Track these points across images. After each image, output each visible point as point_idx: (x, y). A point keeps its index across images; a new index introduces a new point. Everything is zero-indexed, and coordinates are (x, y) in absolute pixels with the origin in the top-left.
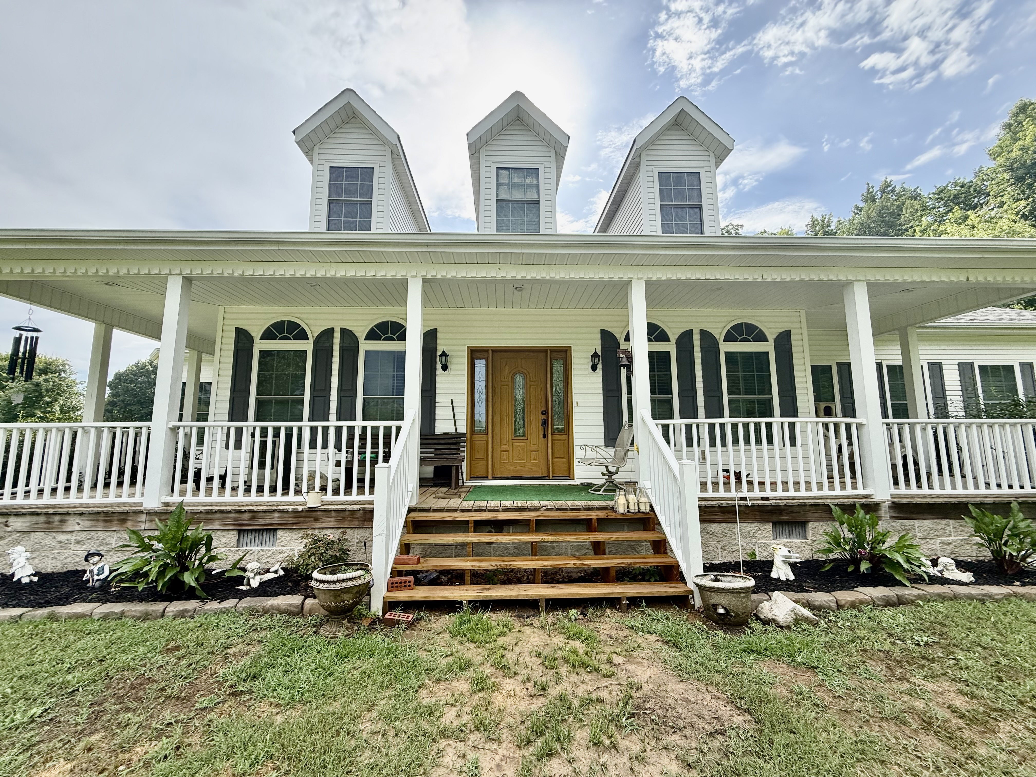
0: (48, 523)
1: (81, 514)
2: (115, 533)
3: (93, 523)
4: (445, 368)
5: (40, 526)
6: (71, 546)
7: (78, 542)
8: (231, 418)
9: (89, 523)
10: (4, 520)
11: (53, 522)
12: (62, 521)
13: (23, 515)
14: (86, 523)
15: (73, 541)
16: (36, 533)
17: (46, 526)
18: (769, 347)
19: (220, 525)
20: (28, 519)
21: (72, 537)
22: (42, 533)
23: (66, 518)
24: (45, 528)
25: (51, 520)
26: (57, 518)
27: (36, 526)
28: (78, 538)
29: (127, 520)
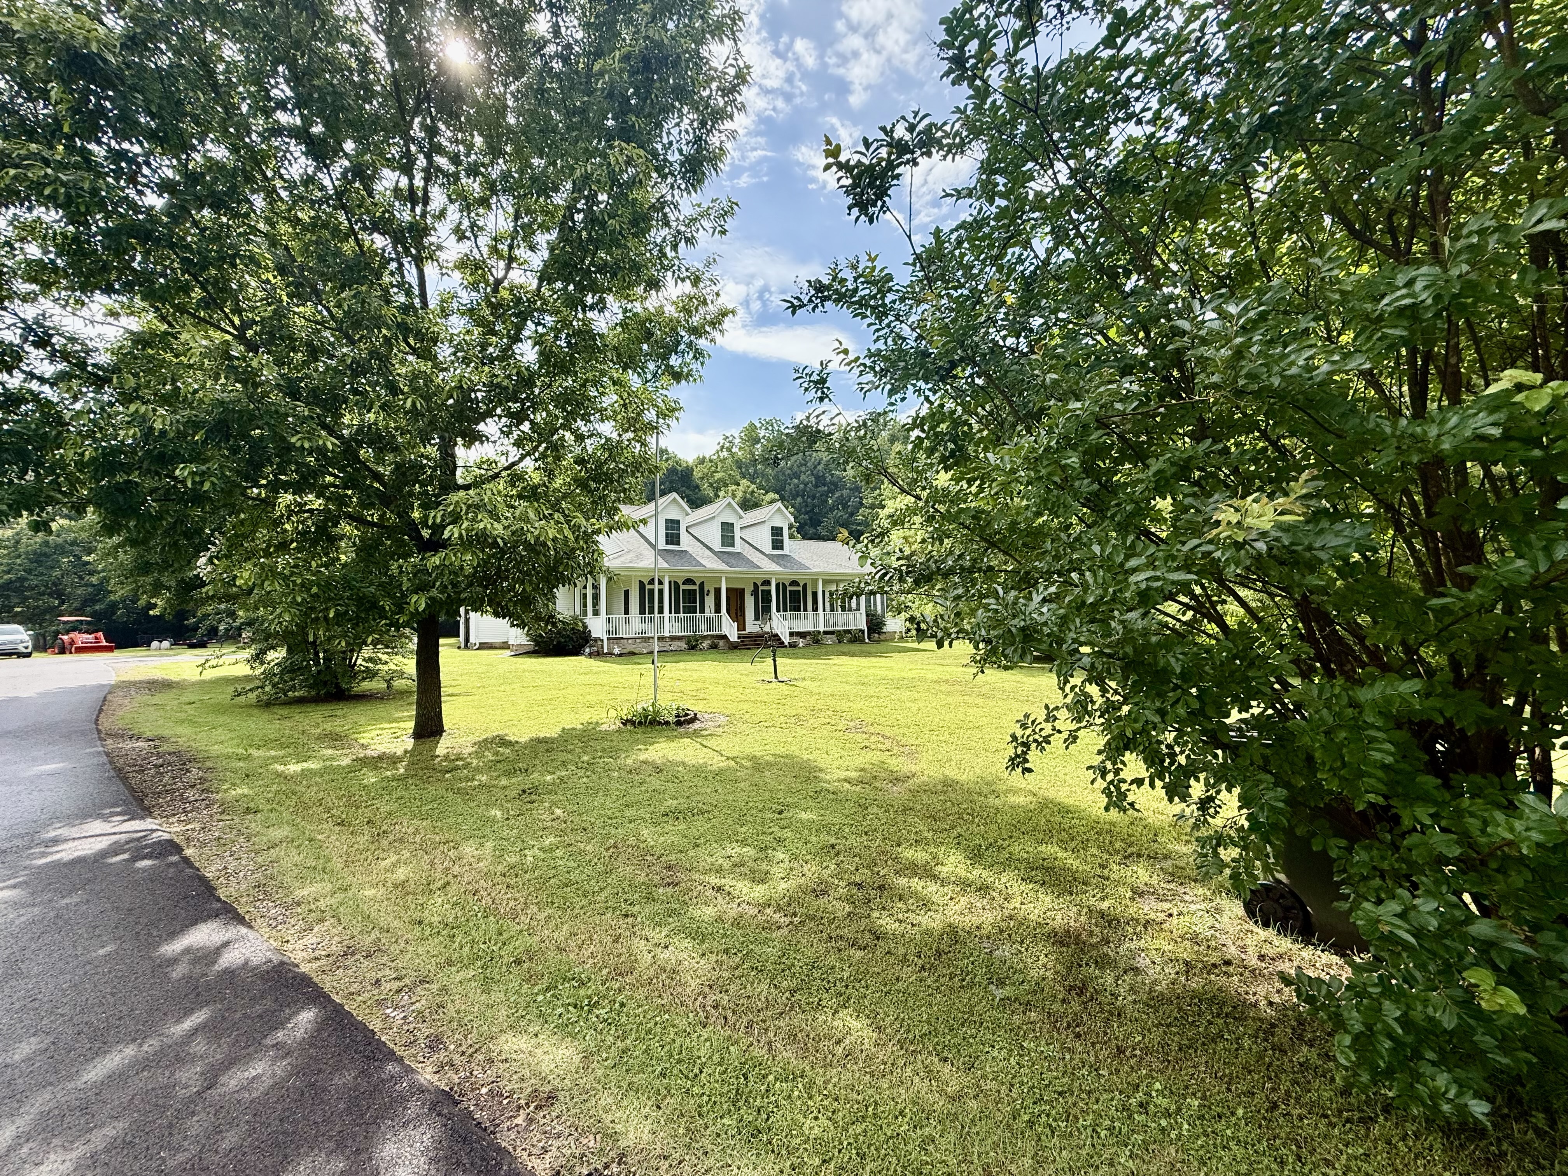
4: (708, 595)
18: (801, 588)
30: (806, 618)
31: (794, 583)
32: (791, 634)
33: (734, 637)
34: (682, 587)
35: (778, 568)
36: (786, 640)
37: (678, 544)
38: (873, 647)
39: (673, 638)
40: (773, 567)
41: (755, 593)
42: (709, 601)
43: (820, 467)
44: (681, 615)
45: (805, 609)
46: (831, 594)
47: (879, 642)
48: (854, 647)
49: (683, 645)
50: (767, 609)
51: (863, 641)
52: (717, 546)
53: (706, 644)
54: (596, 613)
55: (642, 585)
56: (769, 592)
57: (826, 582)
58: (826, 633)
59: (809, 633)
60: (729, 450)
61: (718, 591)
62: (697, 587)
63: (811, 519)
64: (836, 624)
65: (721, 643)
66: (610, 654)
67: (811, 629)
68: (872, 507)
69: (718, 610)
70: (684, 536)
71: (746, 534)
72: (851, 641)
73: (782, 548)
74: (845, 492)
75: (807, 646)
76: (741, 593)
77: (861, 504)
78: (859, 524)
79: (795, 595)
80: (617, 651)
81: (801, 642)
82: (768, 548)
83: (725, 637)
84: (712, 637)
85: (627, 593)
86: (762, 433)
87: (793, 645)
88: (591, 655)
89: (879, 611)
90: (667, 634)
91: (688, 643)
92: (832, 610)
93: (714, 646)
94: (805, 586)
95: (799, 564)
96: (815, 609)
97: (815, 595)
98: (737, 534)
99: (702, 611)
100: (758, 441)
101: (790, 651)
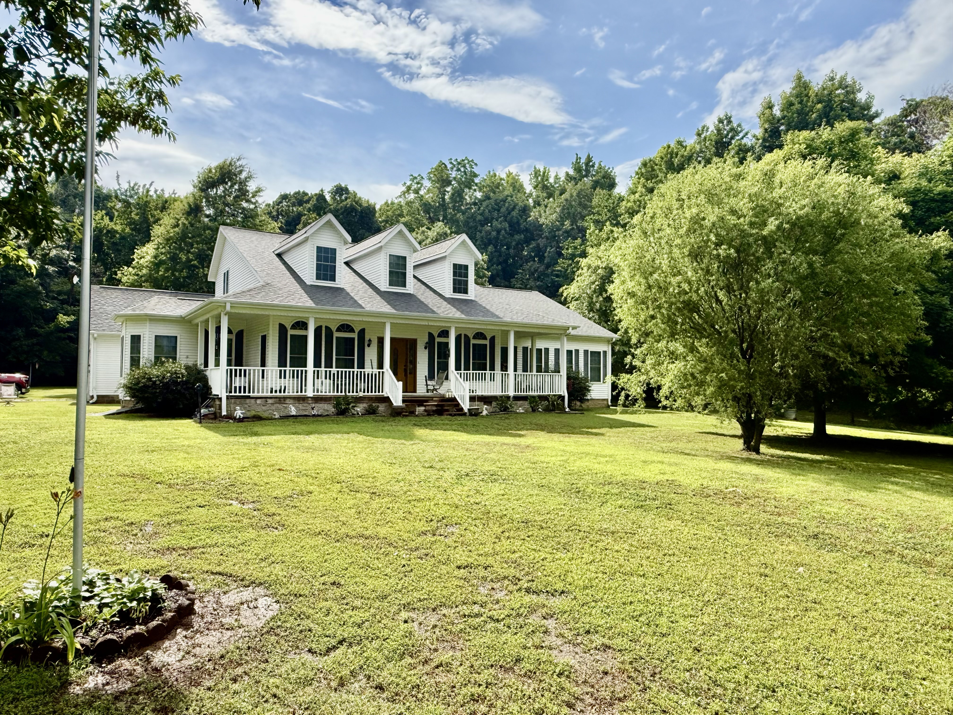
4: (369, 346)
8: (280, 366)
10: (266, 400)
18: (487, 342)
30: (492, 378)
31: (480, 335)
32: (472, 399)
33: (397, 400)
34: (336, 335)
35: (458, 315)
36: (466, 406)
37: (333, 279)
38: (575, 419)
39: (317, 399)
40: (454, 313)
41: (430, 345)
42: (371, 354)
43: (514, 213)
44: (334, 370)
45: (492, 368)
46: (525, 349)
47: (582, 411)
48: (553, 418)
49: (330, 408)
50: (444, 367)
51: (562, 410)
52: (384, 284)
53: (360, 408)
54: (217, 364)
55: (282, 329)
56: (447, 344)
57: (519, 335)
58: (517, 398)
59: (494, 398)
60: (417, 192)
61: (381, 341)
62: (355, 336)
63: (503, 270)
64: (529, 388)
65: (382, 408)
66: (230, 417)
67: (498, 392)
68: (573, 257)
69: (380, 366)
70: (341, 270)
71: (422, 274)
72: (547, 410)
73: (466, 292)
74: (542, 242)
75: (491, 414)
76: (412, 344)
77: (560, 255)
78: (557, 276)
79: (480, 351)
80: (239, 413)
81: (485, 410)
82: (448, 290)
83: (387, 400)
84: (370, 399)
85: (264, 339)
86: (454, 174)
87: (474, 413)
88: (203, 419)
89: (582, 374)
90: (310, 393)
91: (337, 406)
92: (525, 370)
93: (371, 412)
94: (493, 339)
95: (486, 312)
96: (504, 368)
97: (505, 351)
98: (410, 272)
99: (361, 365)
100: (449, 183)
101: (470, 421)
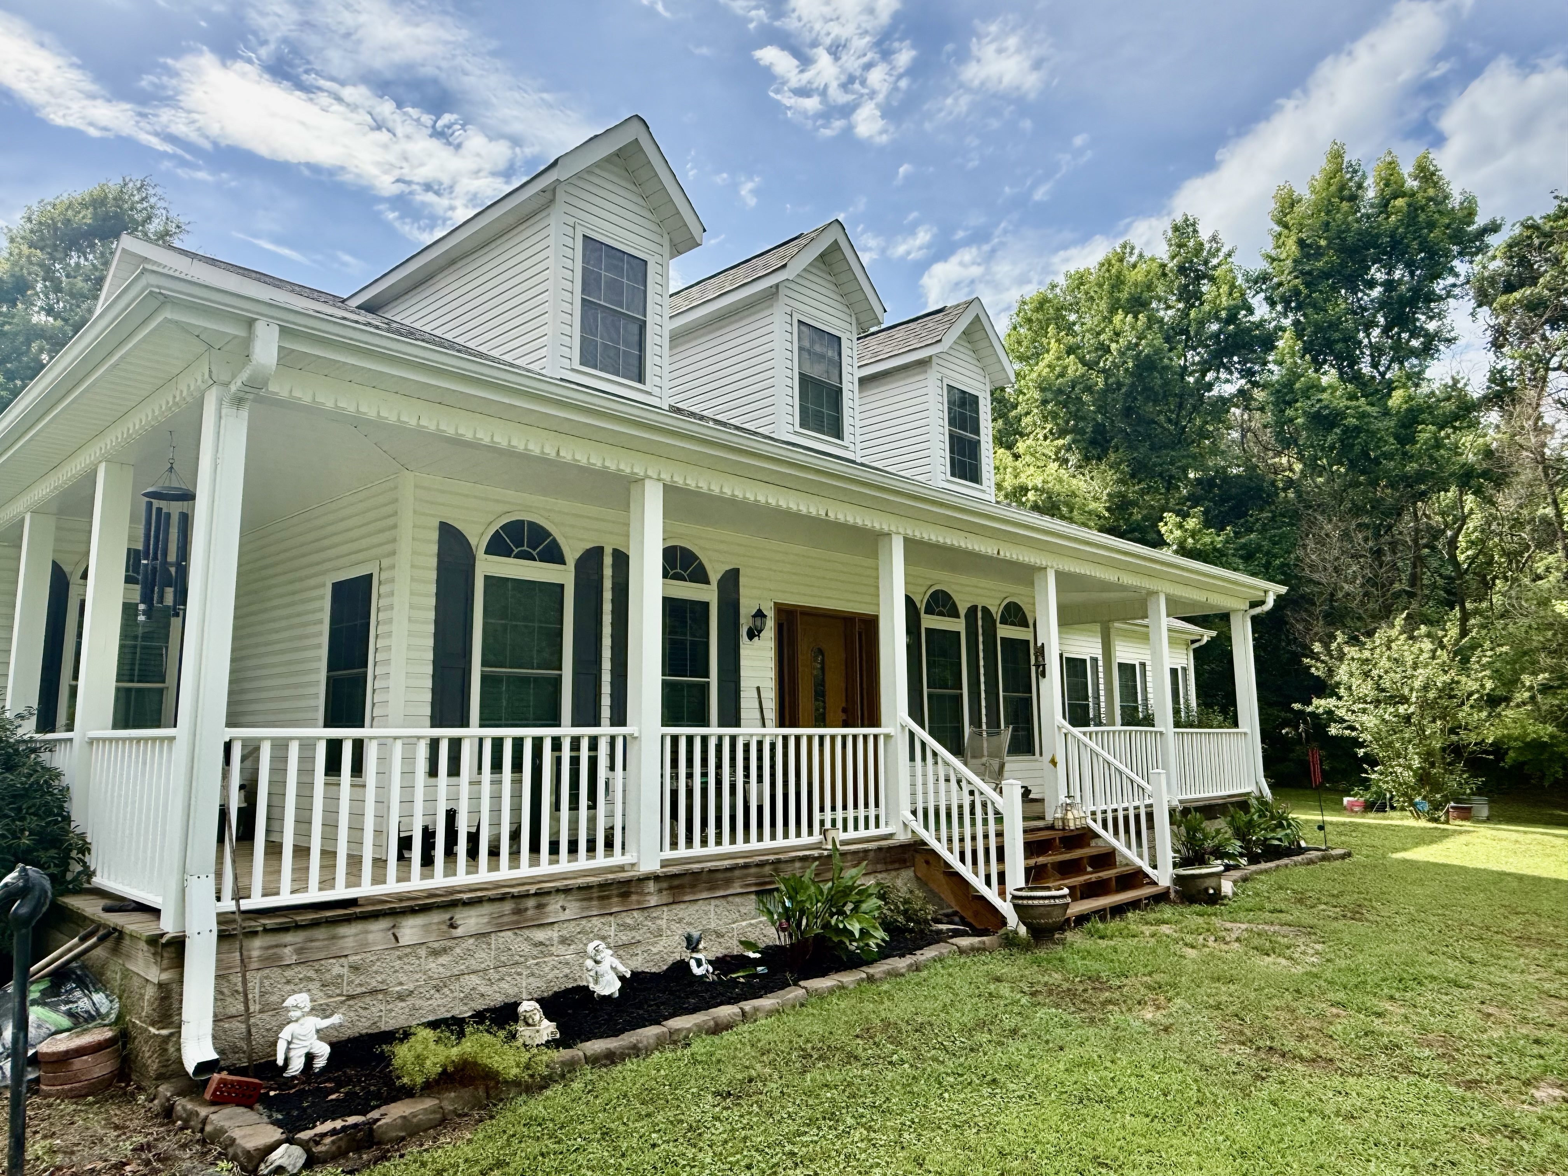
0: (518, 912)
1: (567, 891)
2: (612, 919)
3: (585, 904)
5: (505, 919)
6: (553, 949)
7: (564, 941)
8: (437, 721)
9: (578, 904)
10: (447, 916)
11: (526, 909)
12: (540, 906)
13: (479, 901)
14: (573, 908)
15: (556, 940)
16: (502, 934)
17: (515, 918)
19: (742, 887)
20: (486, 909)
21: (553, 934)
22: (510, 933)
23: (545, 900)
24: (513, 923)
25: (522, 906)
26: (531, 903)
27: (500, 921)
28: (564, 933)
29: (632, 893)
62: (711, 595)
73: (975, 477)
98: (850, 391)
